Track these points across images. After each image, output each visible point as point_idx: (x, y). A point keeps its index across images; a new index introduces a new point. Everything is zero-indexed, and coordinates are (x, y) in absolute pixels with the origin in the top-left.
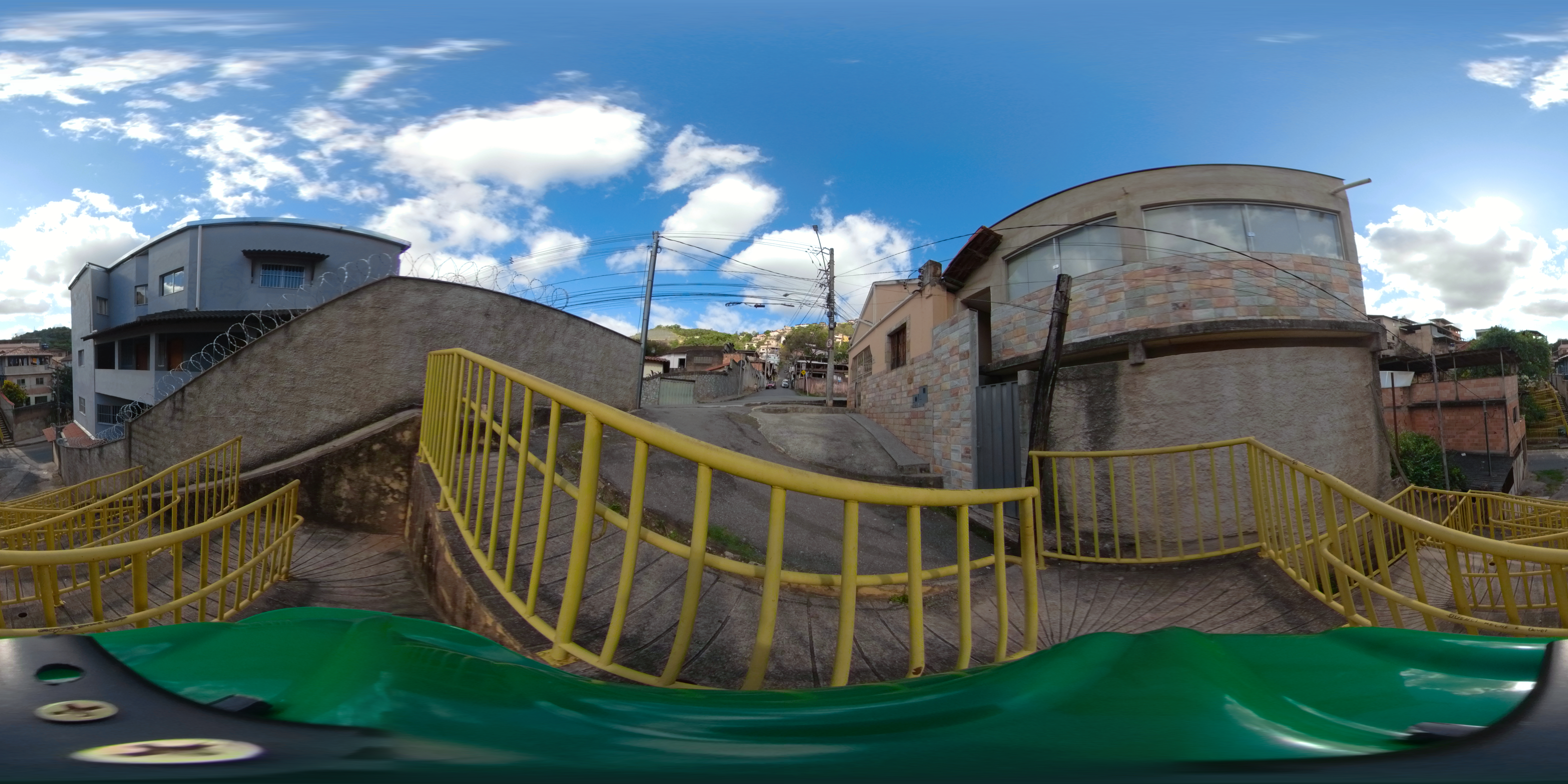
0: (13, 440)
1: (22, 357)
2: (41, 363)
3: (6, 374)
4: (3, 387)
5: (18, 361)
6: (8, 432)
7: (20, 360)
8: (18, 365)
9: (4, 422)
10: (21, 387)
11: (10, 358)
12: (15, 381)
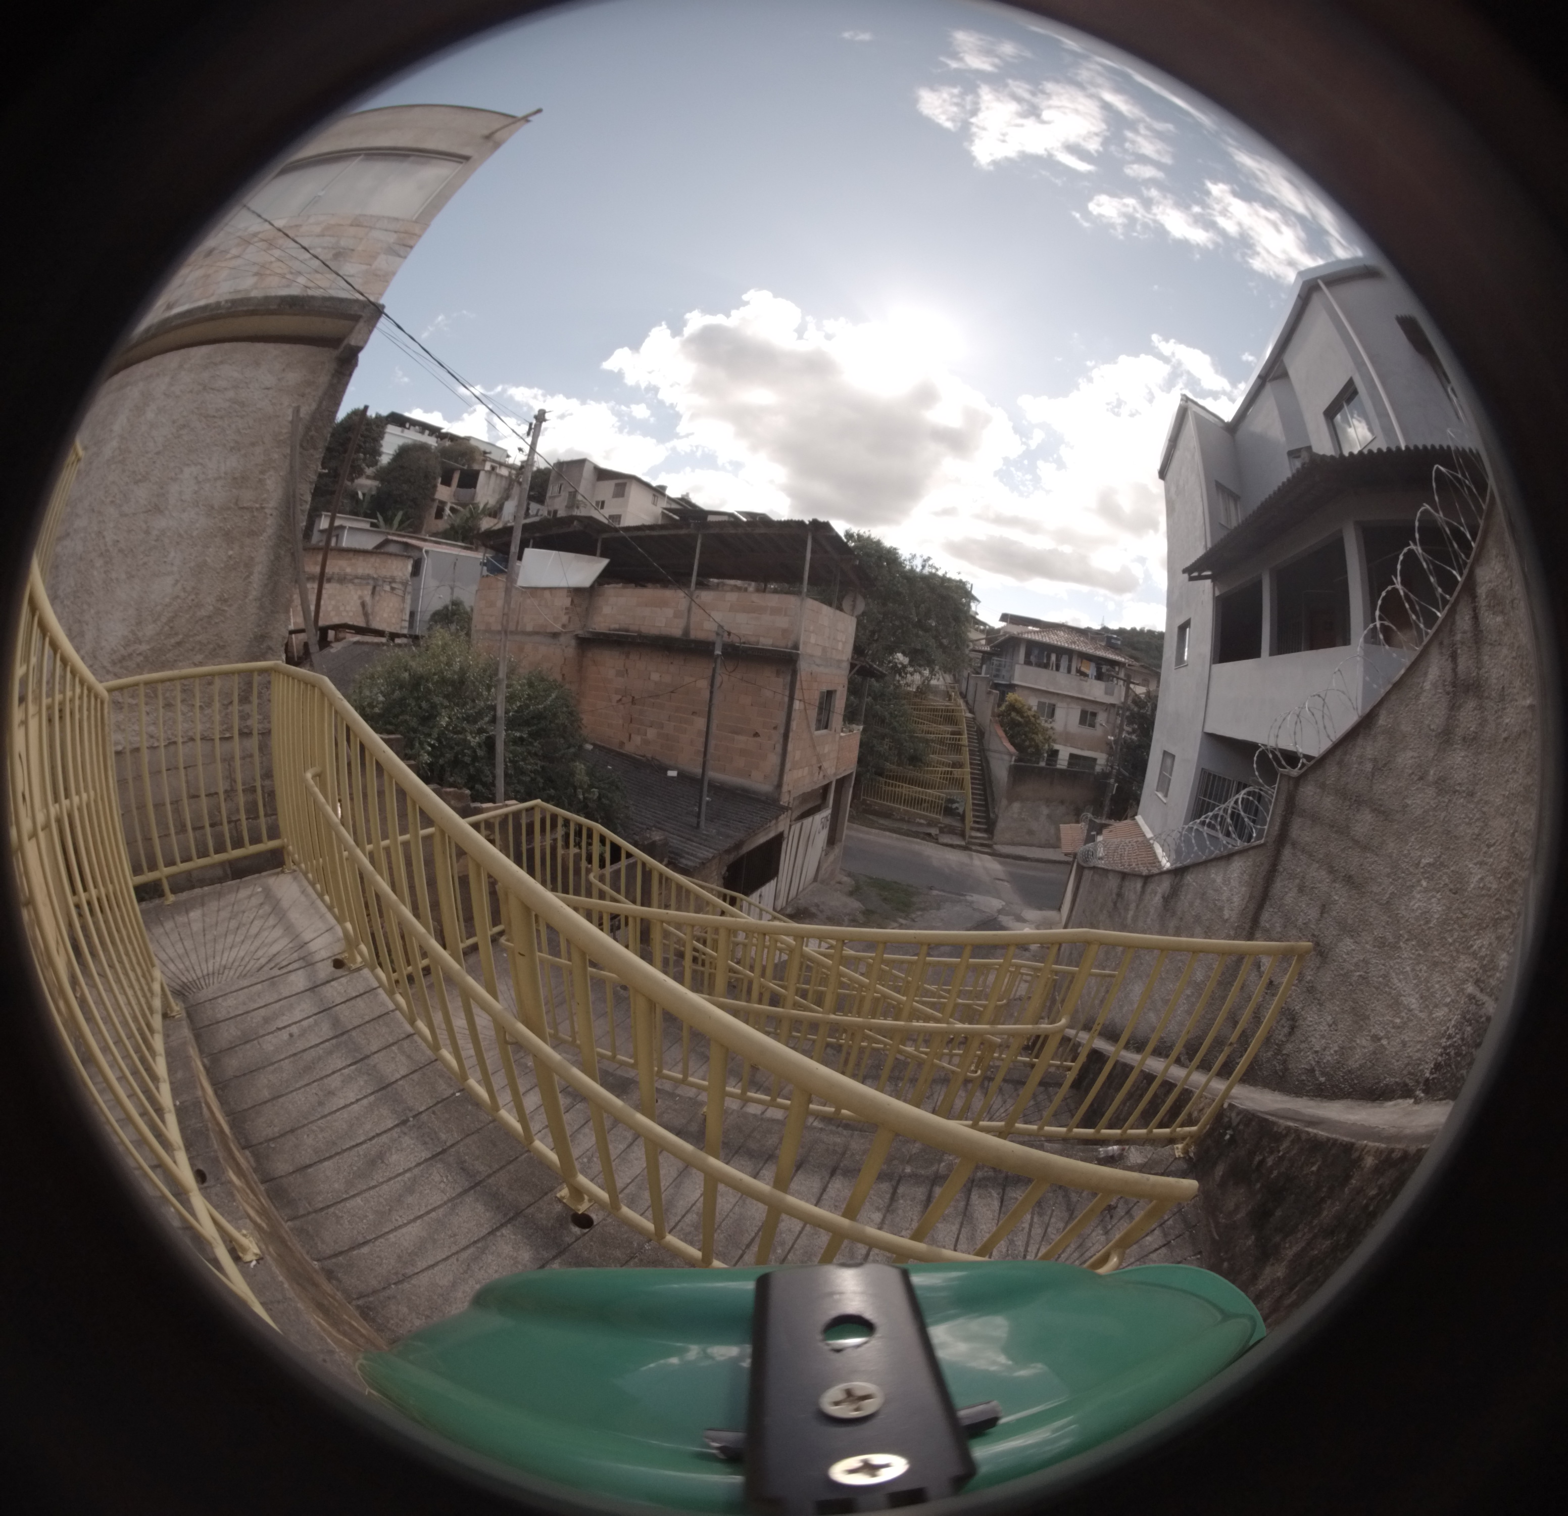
0: (991, 838)
1: (1061, 651)
2: (1099, 677)
3: (1016, 682)
4: (1003, 708)
5: (1049, 657)
6: (987, 817)
7: (1053, 657)
8: (1046, 666)
9: (985, 790)
10: (1043, 722)
11: (1031, 645)
12: (1033, 702)
